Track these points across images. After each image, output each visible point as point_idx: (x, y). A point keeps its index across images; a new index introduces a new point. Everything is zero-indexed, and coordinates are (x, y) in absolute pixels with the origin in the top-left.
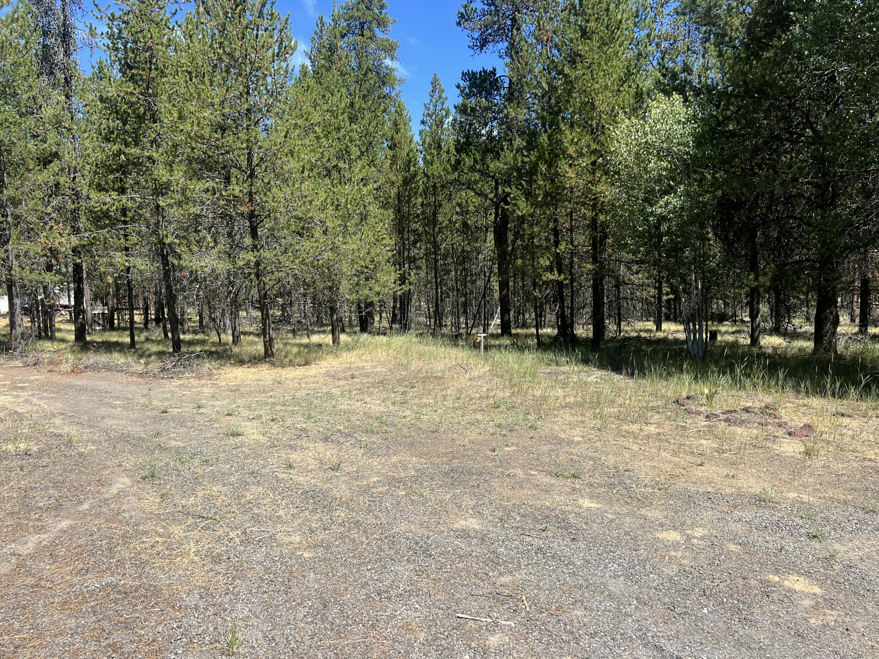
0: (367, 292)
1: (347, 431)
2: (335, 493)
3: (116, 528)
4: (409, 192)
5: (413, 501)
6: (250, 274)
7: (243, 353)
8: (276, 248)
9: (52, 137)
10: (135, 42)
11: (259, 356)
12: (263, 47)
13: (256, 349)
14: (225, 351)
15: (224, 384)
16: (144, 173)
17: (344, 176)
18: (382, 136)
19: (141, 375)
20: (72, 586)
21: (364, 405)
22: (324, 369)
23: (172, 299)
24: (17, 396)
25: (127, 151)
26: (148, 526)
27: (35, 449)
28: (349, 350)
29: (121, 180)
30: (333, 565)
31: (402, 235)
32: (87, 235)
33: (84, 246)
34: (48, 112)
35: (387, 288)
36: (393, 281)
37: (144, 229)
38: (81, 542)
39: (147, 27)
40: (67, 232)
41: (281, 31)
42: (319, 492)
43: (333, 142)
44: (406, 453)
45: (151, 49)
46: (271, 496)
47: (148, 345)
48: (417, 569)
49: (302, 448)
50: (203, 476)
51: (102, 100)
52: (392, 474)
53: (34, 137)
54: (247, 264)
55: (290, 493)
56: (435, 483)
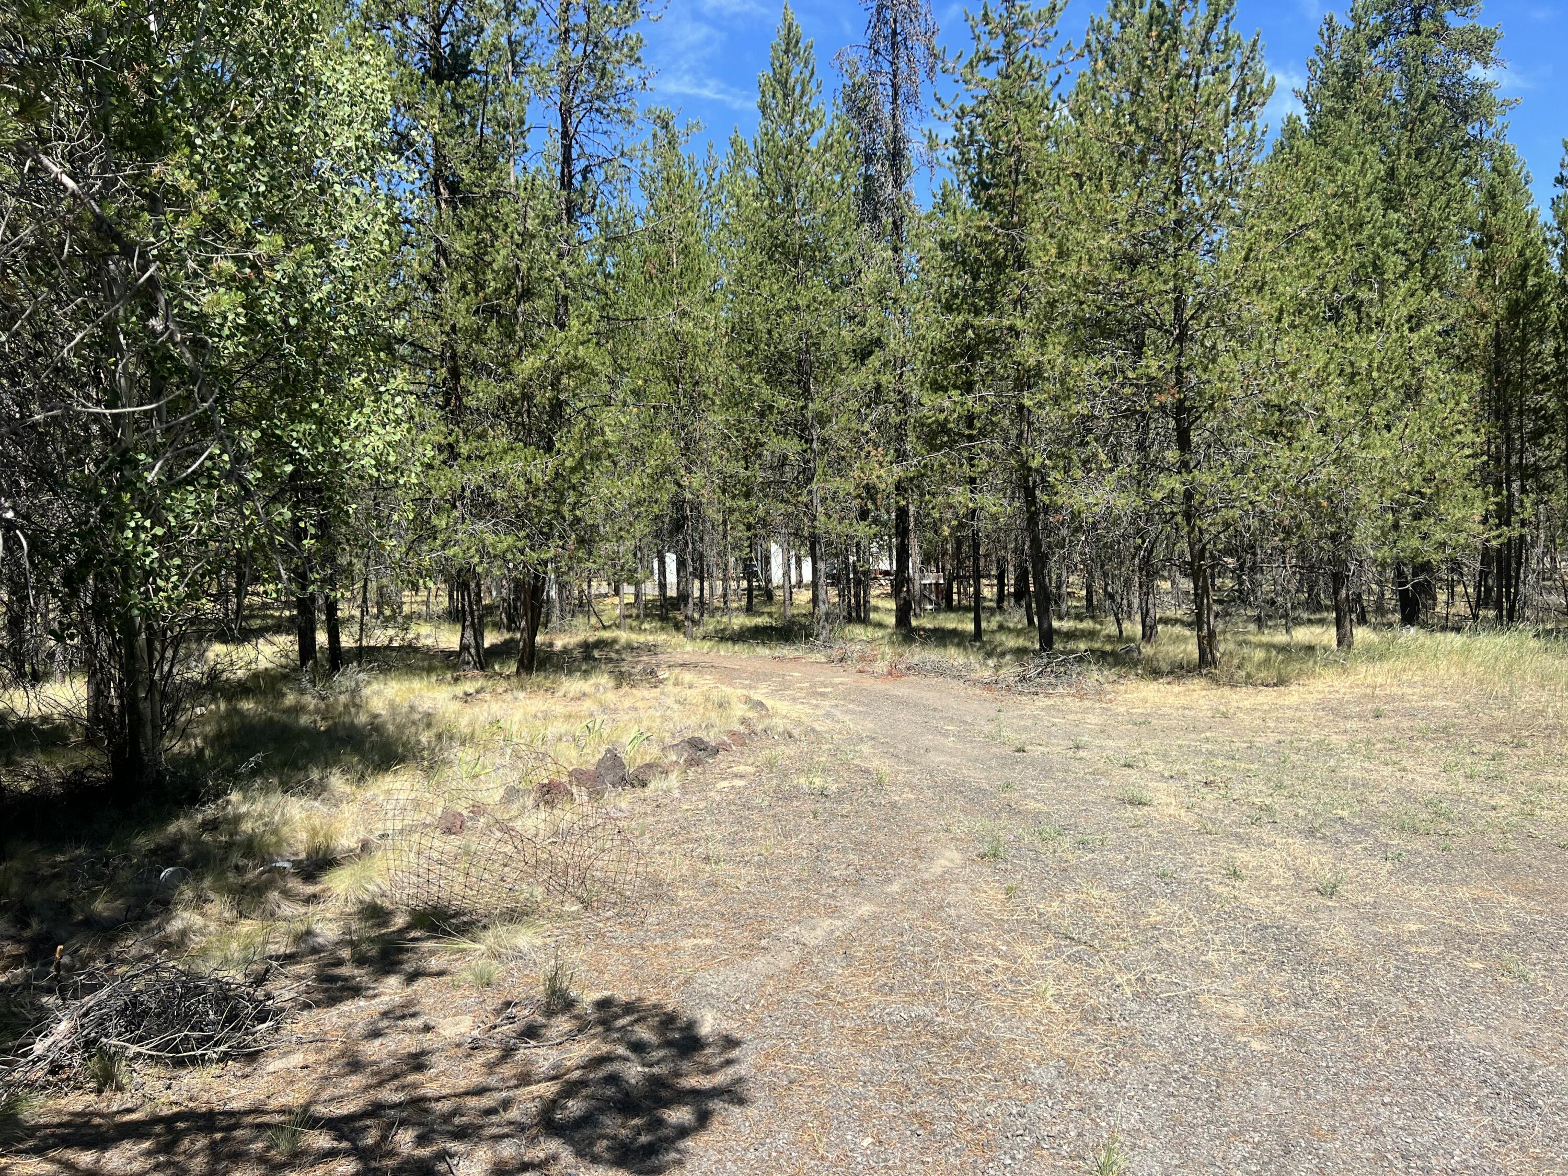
0: (1415, 542)
1: (1357, 821)
2: (1323, 937)
3: (936, 930)
4: (1523, 331)
5: (1501, 986)
6: (1174, 514)
7: (1160, 656)
8: (1223, 465)
9: (873, 315)
10: (995, 144)
11: (1189, 663)
12: (1207, 103)
13: (1185, 651)
14: (1128, 651)
15: (1122, 709)
16: (1003, 353)
17: (1368, 315)
18: (1461, 224)
19: (987, 685)
20: (869, 1007)
21: (1398, 774)
22: (1316, 695)
23: (1040, 560)
24: (817, 706)
25: (976, 323)
26: (985, 937)
27: (834, 788)
28: (1372, 659)
29: (968, 370)
30: (1310, 1077)
31: (1506, 421)
32: (915, 461)
33: (911, 479)
34: (869, 278)
35: (1464, 535)
36: (1478, 518)
37: (998, 446)
38: (886, 942)
39: (1012, 116)
40: (888, 458)
41: (1242, 68)
42: (1290, 932)
43: (1345, 253)
44: (1491, 884)
45: (1019, 151)
46: (1195, 922)
47: (1001, 637)
48: (1499, 1127)
49: (1260, 842)
50: (1076, 868)
51: (944, 246)
52: (1454, 923)
53: (851, 318)
54: (1170, 497)
55: (1232, 924)
56: (1558, 957)
